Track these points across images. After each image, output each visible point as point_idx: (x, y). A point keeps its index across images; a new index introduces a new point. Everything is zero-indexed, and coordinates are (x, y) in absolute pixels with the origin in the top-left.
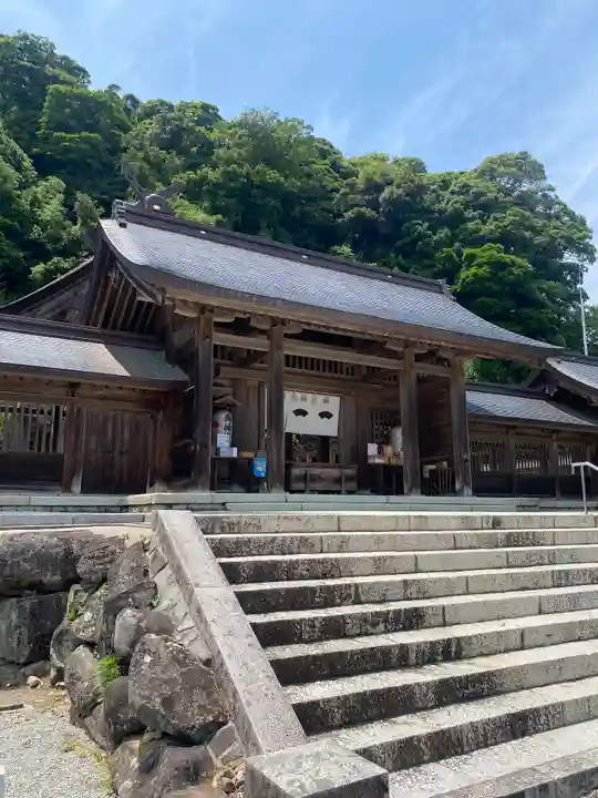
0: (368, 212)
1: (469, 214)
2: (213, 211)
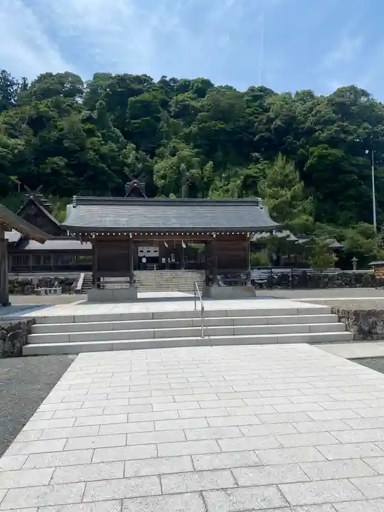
0: (266, 134)
1: (317, 128)
2: (195, 147)
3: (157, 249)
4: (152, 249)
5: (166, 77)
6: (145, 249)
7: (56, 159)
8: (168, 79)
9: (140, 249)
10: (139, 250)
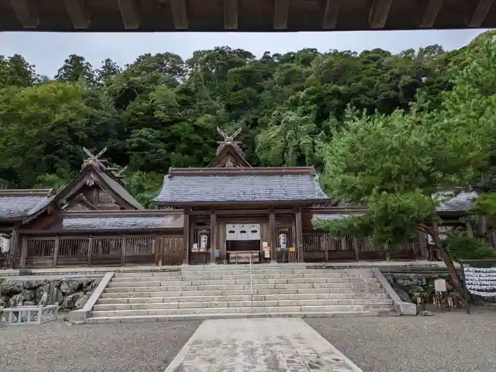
3: (257, 227)
4: (248, 227)
5: (269, 52)
6: (238, 228)
7: (144, 131)
8: (271, 55)
9: (229, 227)
10: (228, 230)
